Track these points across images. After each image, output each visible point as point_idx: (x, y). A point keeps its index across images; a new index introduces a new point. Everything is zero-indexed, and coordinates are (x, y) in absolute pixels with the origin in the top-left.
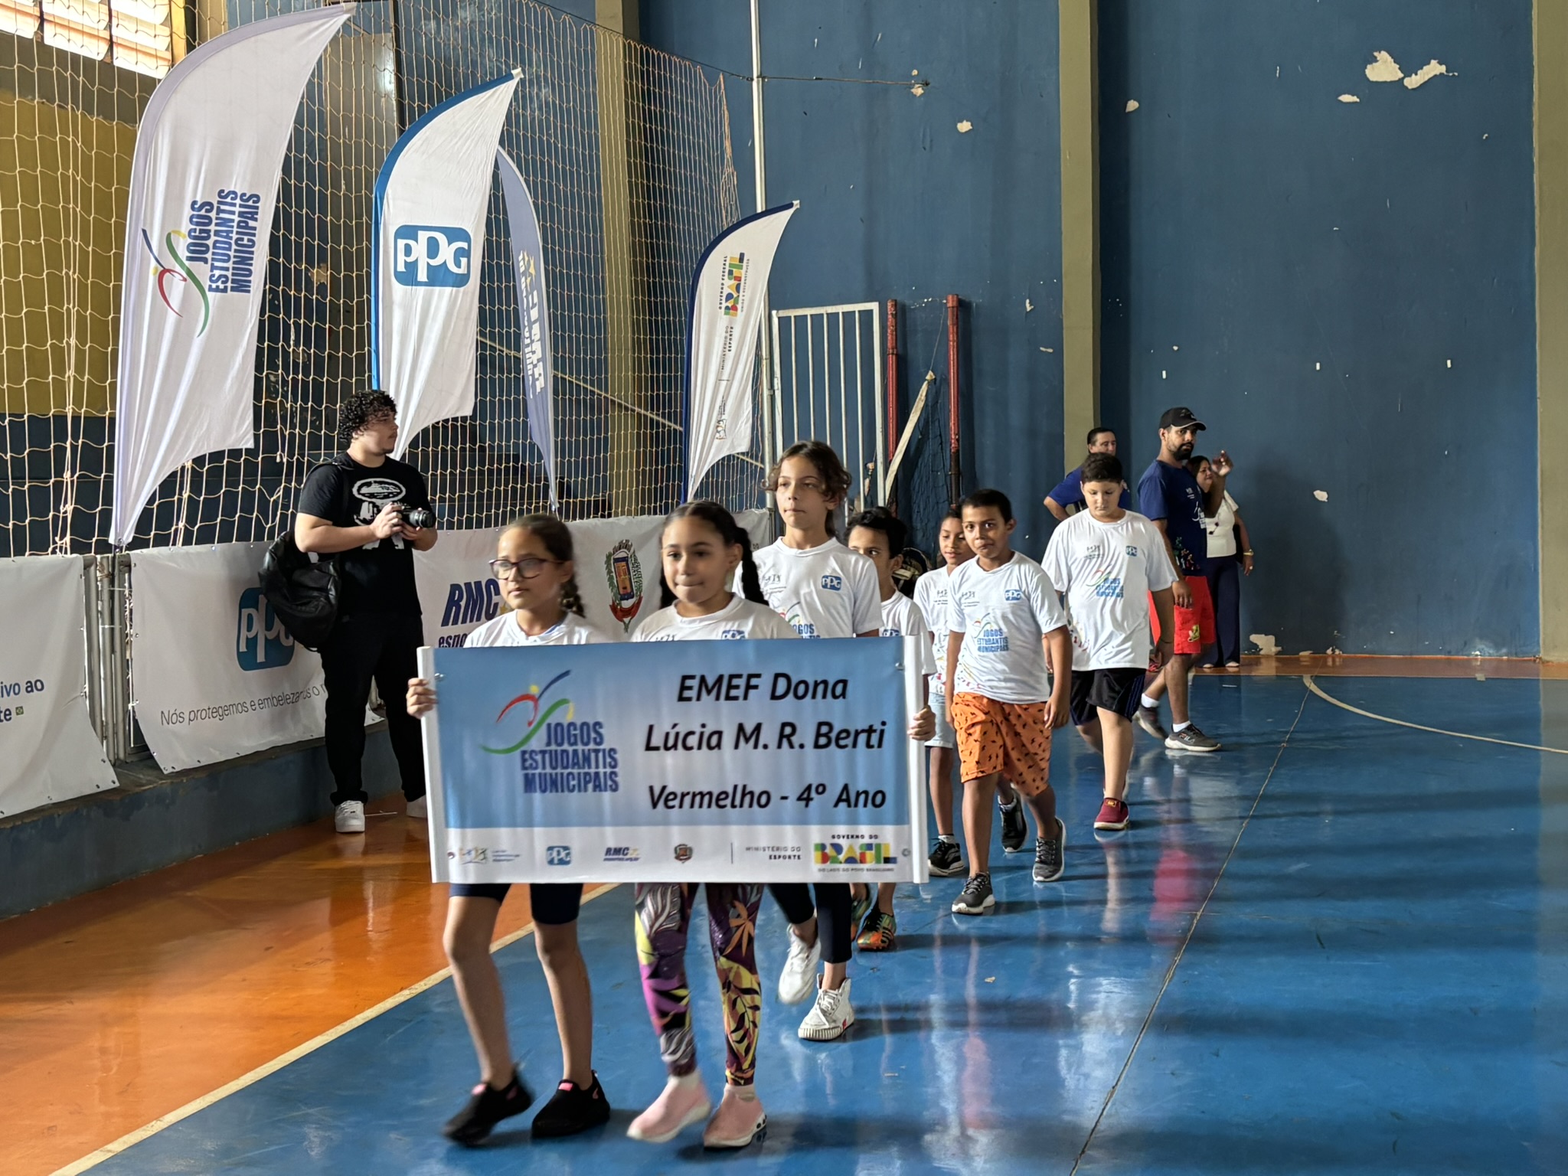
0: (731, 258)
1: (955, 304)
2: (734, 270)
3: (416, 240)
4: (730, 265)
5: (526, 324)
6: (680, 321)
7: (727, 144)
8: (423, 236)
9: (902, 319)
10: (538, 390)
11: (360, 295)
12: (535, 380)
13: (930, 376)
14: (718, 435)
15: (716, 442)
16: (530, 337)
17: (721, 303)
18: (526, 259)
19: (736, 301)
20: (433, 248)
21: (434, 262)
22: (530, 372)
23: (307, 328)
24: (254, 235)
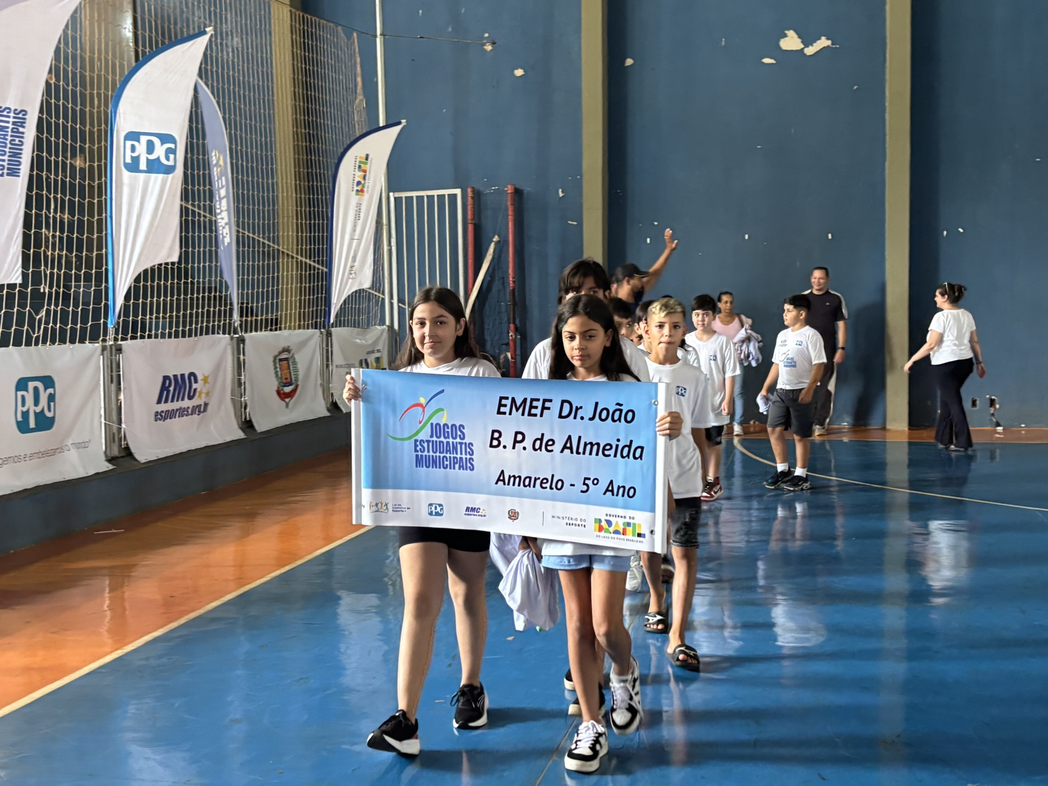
0: (361, 157)
1: (513, 191)
2: (362, 165)
3: (138, 141)
4: (360, 162)
5: (218, 199)
6: (326, 199)
7: (359, 79)
8: (144, 139)
9: (478, 200)
10: (226, 244)
11: (100, 178)
12: (224, 237)
13: (496, 238)
14: (351, 276)
15: (350, 281)
16: (220, 208)
17: (353, 188)
18: (217, 155)
19: (363, 186)
20: (150, 148)
21: (151, 157)
22: (221, 232)
23: (63, 201)
24: (22, 137)
